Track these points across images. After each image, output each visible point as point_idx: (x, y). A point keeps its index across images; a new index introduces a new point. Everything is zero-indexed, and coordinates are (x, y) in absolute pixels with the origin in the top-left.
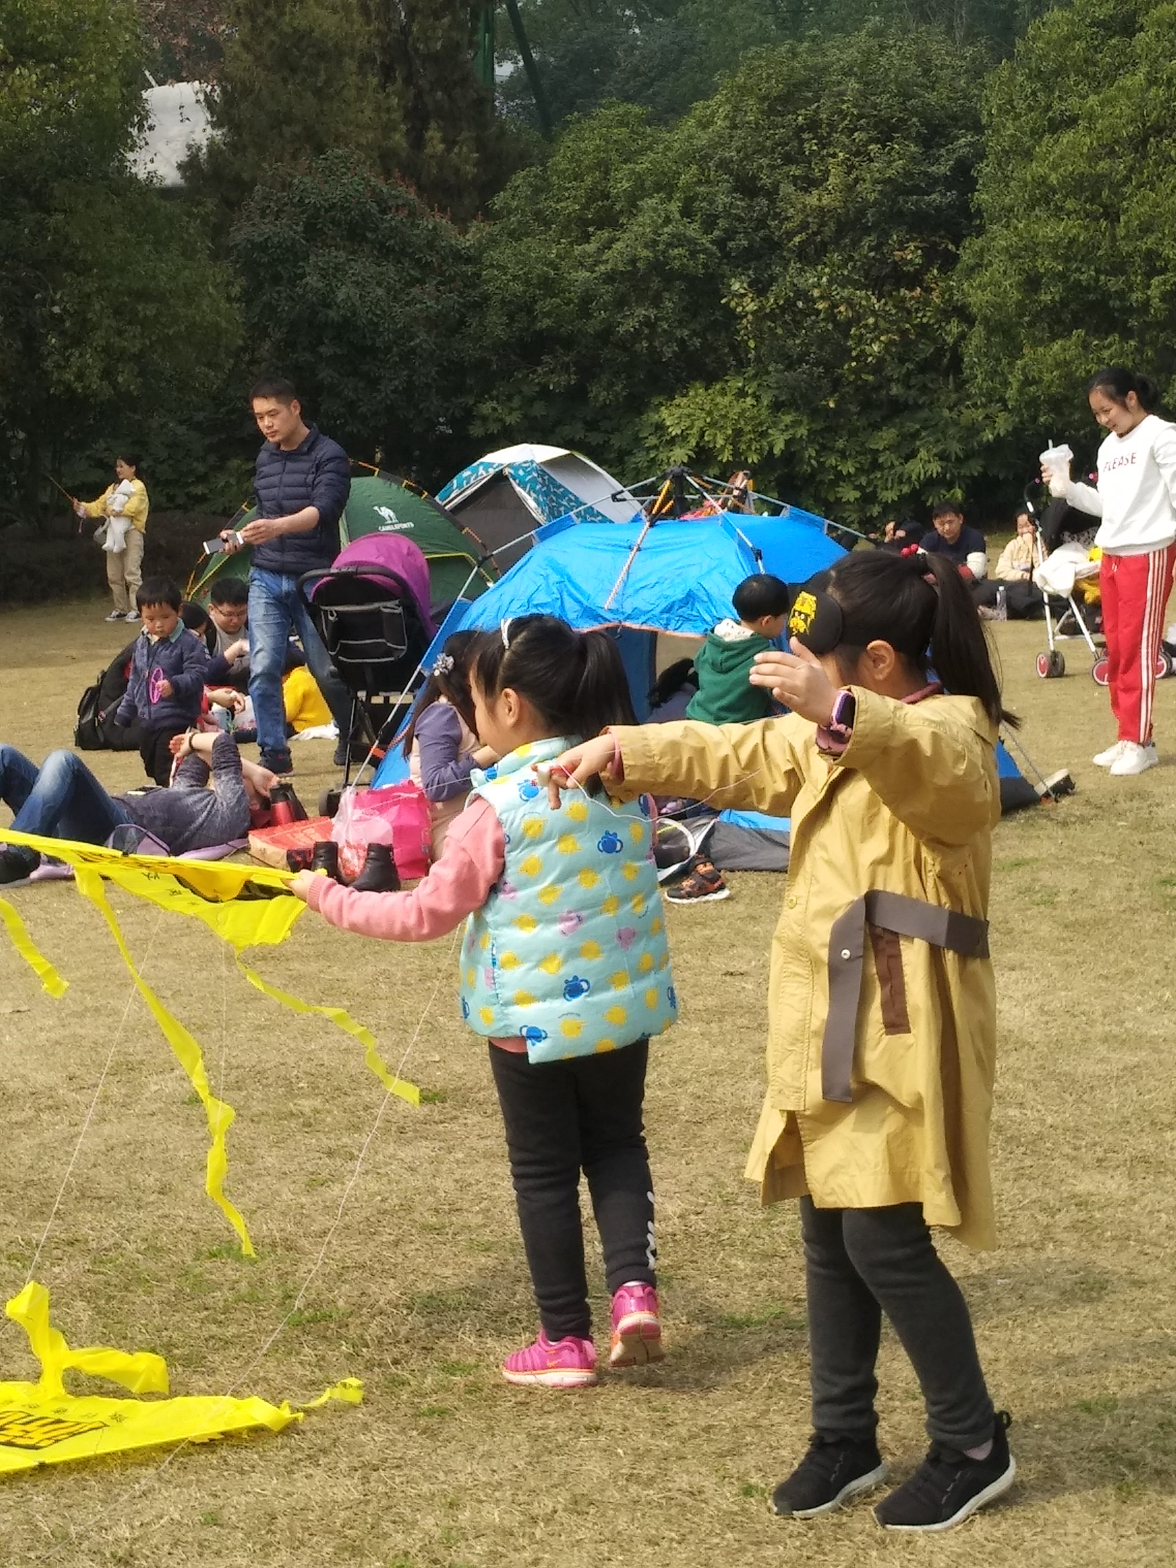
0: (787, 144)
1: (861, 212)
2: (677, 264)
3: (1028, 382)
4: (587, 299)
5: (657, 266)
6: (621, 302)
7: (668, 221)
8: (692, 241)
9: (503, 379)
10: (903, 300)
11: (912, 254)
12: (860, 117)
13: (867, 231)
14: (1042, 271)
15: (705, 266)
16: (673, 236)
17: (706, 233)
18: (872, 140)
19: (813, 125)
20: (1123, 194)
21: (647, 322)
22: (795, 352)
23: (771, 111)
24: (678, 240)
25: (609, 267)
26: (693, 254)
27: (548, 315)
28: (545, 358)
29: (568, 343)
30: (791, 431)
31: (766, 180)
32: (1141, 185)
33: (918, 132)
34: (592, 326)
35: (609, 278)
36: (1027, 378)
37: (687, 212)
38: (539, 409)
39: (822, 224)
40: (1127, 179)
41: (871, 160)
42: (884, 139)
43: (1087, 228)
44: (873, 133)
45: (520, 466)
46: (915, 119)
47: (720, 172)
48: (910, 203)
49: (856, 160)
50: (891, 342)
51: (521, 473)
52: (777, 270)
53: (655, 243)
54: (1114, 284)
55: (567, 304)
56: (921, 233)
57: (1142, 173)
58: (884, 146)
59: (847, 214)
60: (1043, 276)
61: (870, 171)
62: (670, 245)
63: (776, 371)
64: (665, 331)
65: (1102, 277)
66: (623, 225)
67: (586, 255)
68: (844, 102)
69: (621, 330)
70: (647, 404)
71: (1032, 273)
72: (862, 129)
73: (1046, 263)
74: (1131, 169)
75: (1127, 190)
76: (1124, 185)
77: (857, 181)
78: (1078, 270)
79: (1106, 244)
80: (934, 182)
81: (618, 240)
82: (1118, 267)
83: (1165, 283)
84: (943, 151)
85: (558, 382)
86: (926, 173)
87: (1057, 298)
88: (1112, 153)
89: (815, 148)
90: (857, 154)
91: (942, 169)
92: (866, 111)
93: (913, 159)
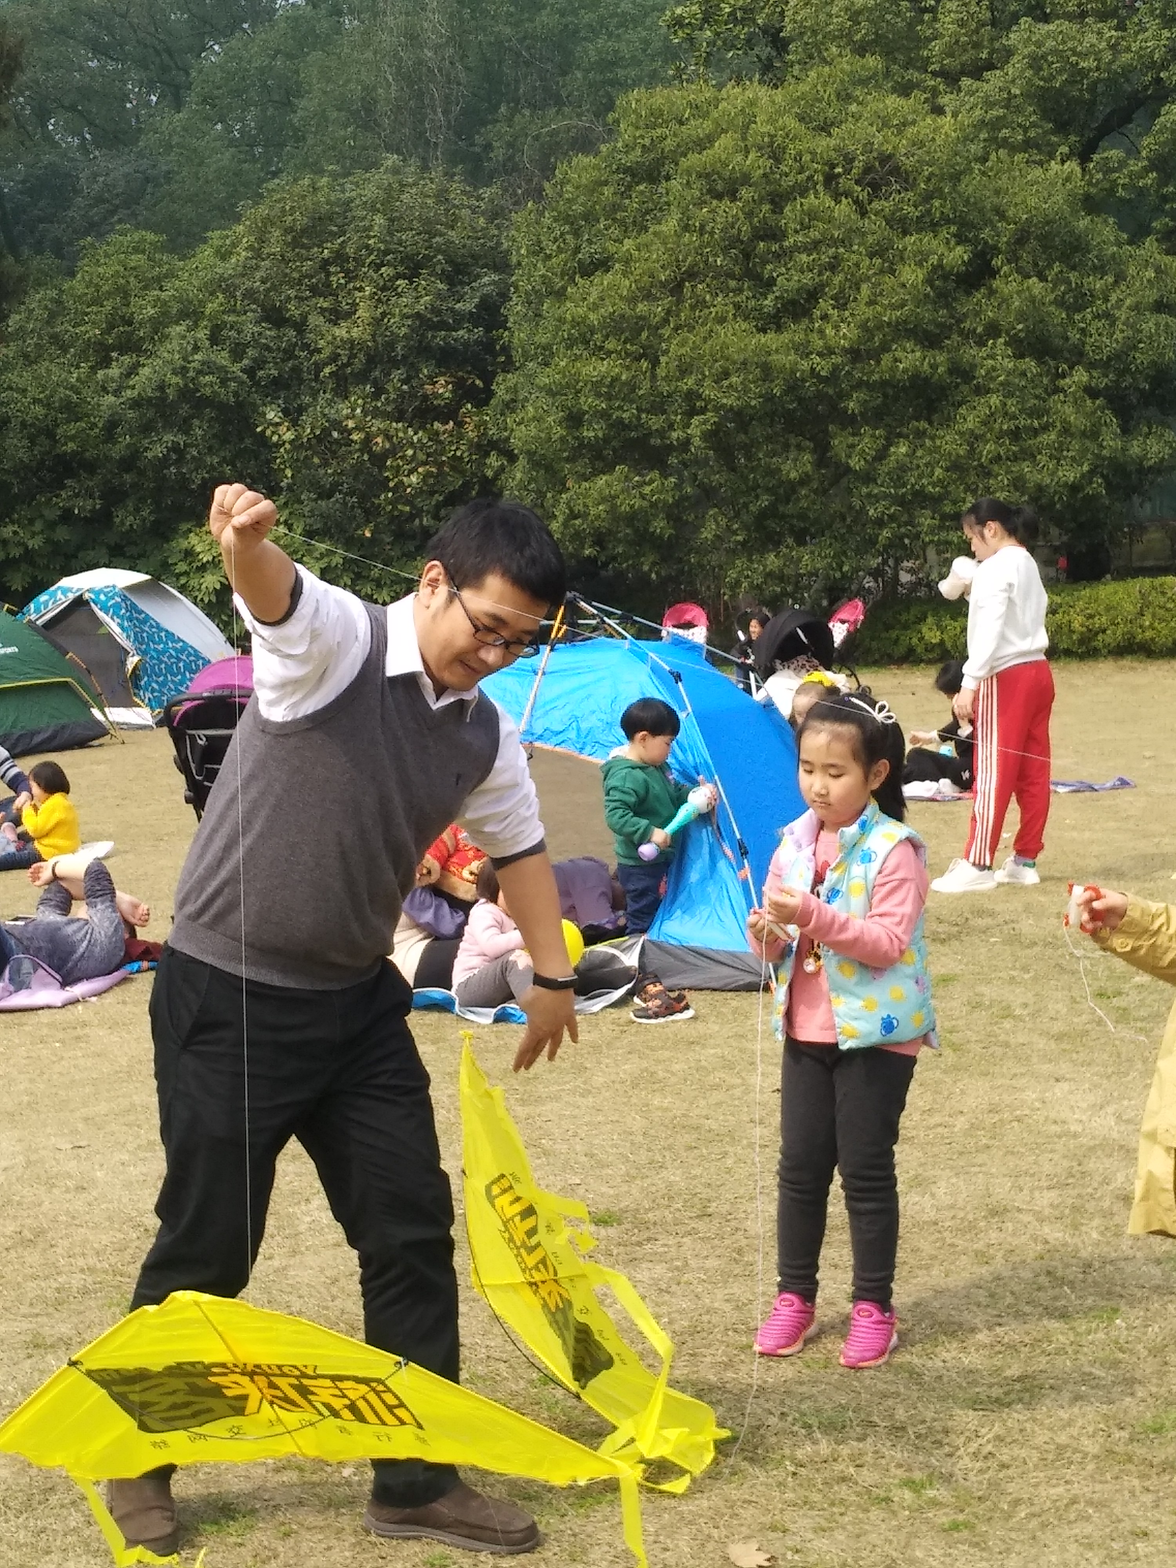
0: (312, 277)
1: (390, 345)
2: (208, 391)
3: (573, 515)
4: (112, 425)
5: (187, 394)
6: (147, 428)
7: (196, 349)
8: (222, 368)
9: (23, 502)
10: (437, 433)
11: (443, 388)
12: (386, 252)
13: (395, 363)
14: (586, 408)
15: (236, 394)
16: (203, 363)
17: (234, 361)
18: (398, 276)
19: (340, 257)
20: (660, 336)
21: (175, 448)
22: (327, 482)
23: (295, 243)
24: (208, 368)
25: (136, 392)
26: (224, 382)
27: (72, 438)
28: (68, 482)
29: (91, 467)
30: (326, 560)
31: (293, 310)
32: (676, 329)
33: (443, 271)
34: (117, 451)
35: (136, 404)
36: (571, 511)
37: (214, 339)
38: (62, 534)
39: (352, 356)
40: (666, 321)
41: (399, 295)
42: (412, 275)
43: (628, 368)
44: (400, 269)
45: (100, 591)
46: (440, 257)
47: (246, 302)
48: (439, 338)
49: (382, 295)
50: (428, 475)
51: (102, 597)
52: (307, 399)
53: (184, 370)
54: (655, 422)
55: (91, 429)
56: (448, 368)
57: (678, 316)
58: (411, 283)
59: (376, 348)
60: (586, 412)
61: (397, 305)
62: (200, 372)
63: (309, 499)
64: (193, 457)
65: (644, 416)
66: (146, 351)
67: (108, 379)
68: (369, 237)
69: (149, 455)
70: (175, 531)
71: (575, 410)
72: (389, 264)
73: (588, 402)
74: (668, 312)
75: (666, 332)
76: (663, 327)
77: (384, 314)
78: (620, 408)
79: (647, 384)
80: (460, 319)
81: (144, 365)
82: (659, 406)
83: (704, 423)
84: (467, 288)
85: (83, 506)
86: (452, 310)
87: (600, 434)
88: (648, 296)
89: (342, 281)
90: (383, 289)
91: (467, 306)
92: (393, 247)
93: (439, 295)
